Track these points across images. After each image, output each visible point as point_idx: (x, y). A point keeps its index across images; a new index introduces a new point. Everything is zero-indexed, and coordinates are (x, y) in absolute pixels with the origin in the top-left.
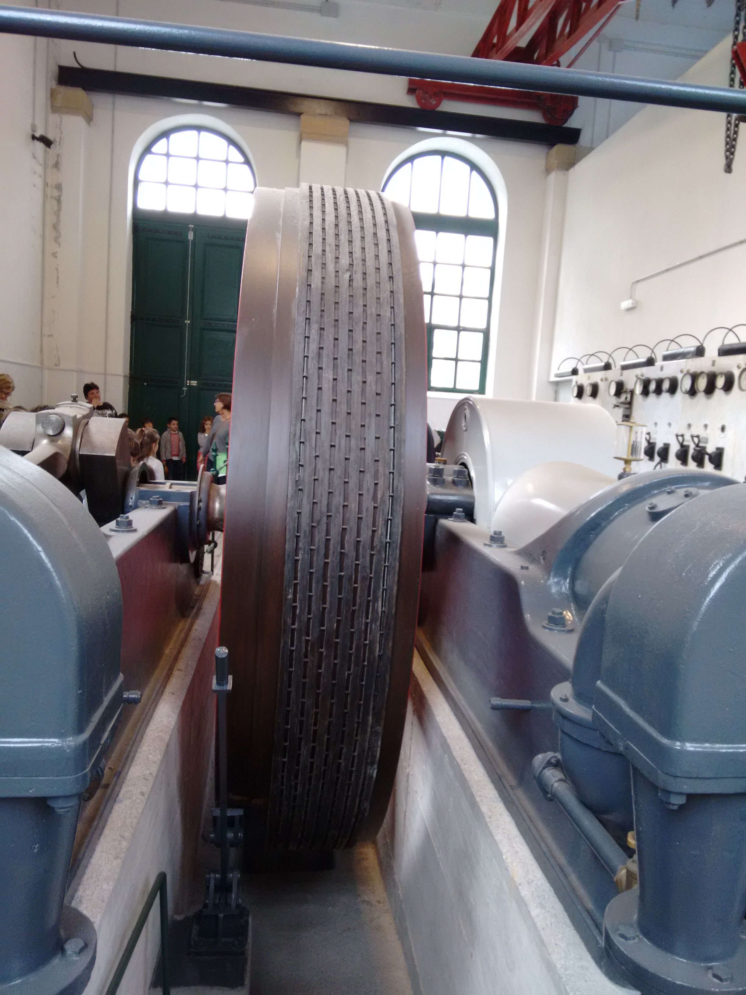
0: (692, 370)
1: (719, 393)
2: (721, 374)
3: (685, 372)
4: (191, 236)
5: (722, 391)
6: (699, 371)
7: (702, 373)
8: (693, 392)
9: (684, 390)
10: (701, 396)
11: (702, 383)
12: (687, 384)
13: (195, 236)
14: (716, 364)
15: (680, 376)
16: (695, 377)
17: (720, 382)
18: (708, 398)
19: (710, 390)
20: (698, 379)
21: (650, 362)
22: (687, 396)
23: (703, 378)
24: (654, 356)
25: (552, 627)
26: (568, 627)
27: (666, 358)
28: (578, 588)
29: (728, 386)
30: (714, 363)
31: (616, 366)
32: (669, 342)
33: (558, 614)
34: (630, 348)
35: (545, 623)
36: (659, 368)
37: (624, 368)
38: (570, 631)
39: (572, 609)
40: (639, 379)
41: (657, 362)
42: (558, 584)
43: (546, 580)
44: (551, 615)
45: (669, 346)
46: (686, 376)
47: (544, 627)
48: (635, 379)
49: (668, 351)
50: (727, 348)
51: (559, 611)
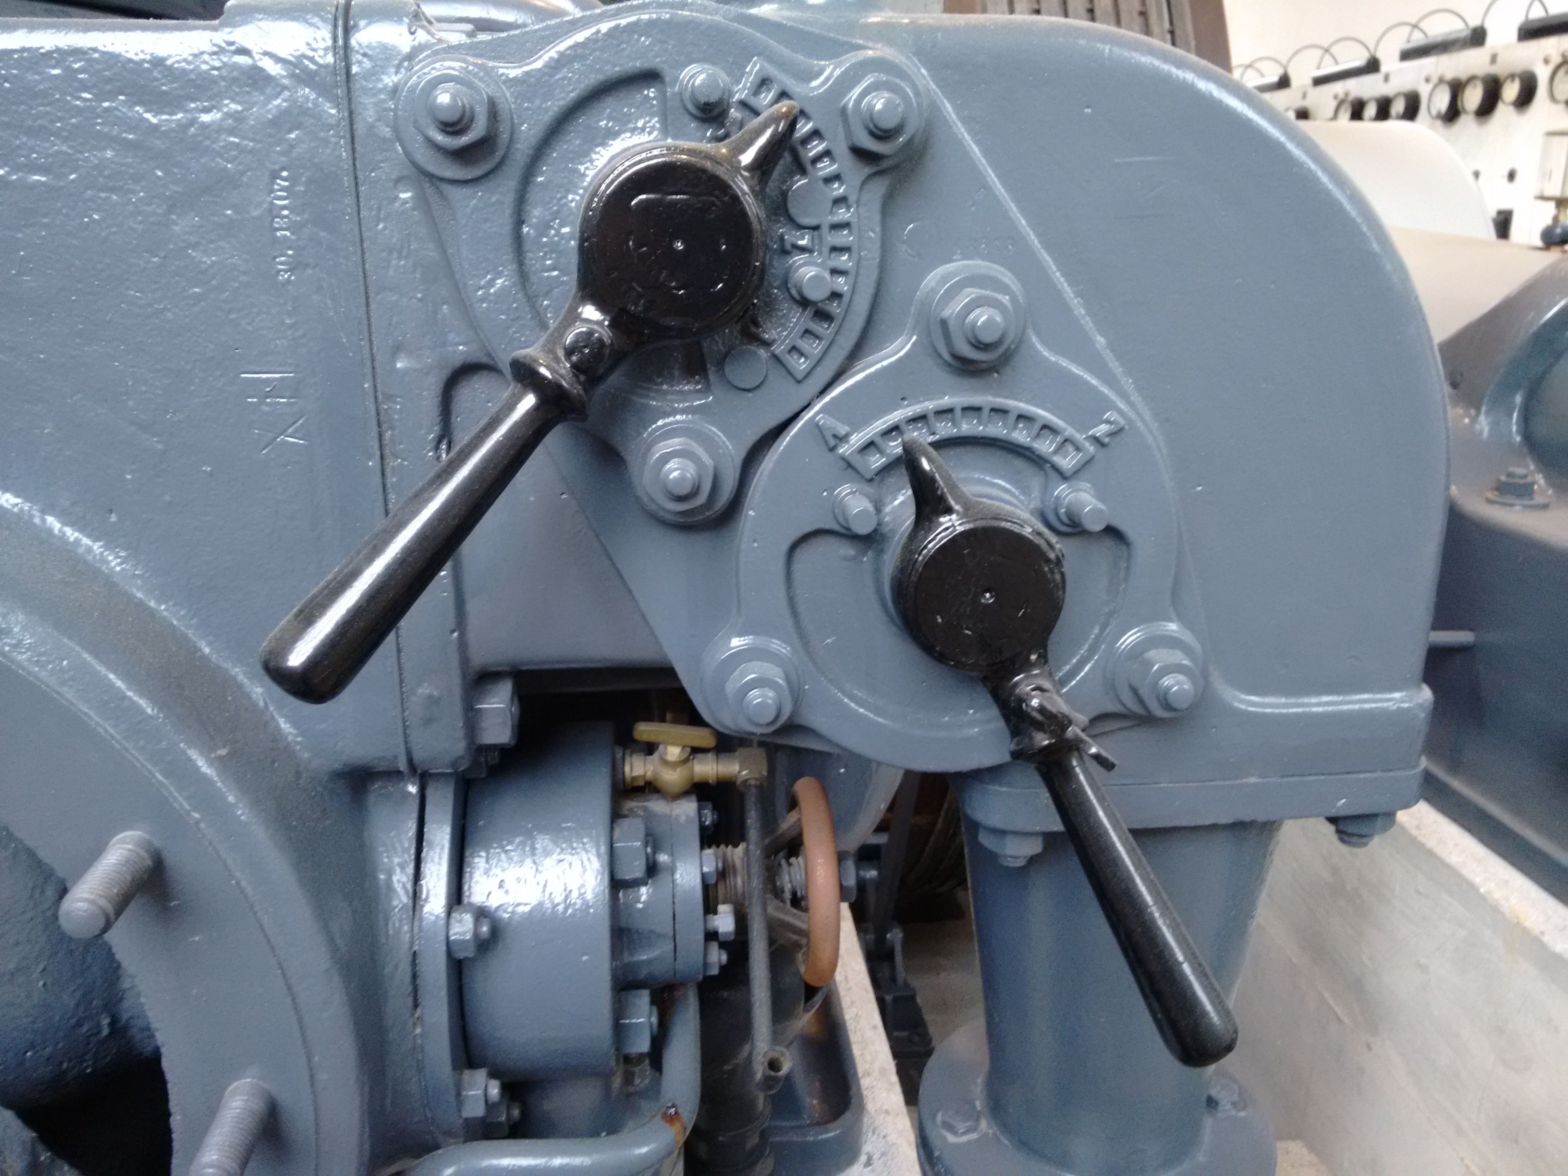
0: (1449, 75)
1: (1504, 111)
2: (1512, 77)
3: (1435, 80)
5: (1511, 109)
6: (1463, 76)
7: (1472, 79)
8: (1452, 114)
9: (1434, 112)
10: (1467, 122)
11: (1473, 97)
12: (1442, 101)
14: (1499, 59)
15: (1424, 91)
16: (1457, 88)
17: (1510, 91)
18: (1481, 123)
19: (1486, 109)
20: (1463, 91)
21: (1372, 66)
22: (1439, 123)
23: (1475, 86)
24: (1379, 55)
25: (1509, 499)
26: (1539, 499)
27: (1407, 55)
28: (1541, 429)
29: (1526, 98)
30: (1494, 59)
31: (1295, 81)
32: (1407, 29)
33: (1525, 476)
34: (1326, 45)
35: (1490, 495)
36: (1387, 78)
37: (1319, 81)
38: (1545, 507)
39: (1532, 467)
40: (1341, 104)
41: (1384, 68)
42: (1494, 425)
43: (1474, 420)
44: (1503, 478)
45: (1410, 35)
46: (1435, 86)
47: (1489, 501)
48: (1333, 104)
49: (1409, 41)
50: (1537, 25)
51: (1520, 471)
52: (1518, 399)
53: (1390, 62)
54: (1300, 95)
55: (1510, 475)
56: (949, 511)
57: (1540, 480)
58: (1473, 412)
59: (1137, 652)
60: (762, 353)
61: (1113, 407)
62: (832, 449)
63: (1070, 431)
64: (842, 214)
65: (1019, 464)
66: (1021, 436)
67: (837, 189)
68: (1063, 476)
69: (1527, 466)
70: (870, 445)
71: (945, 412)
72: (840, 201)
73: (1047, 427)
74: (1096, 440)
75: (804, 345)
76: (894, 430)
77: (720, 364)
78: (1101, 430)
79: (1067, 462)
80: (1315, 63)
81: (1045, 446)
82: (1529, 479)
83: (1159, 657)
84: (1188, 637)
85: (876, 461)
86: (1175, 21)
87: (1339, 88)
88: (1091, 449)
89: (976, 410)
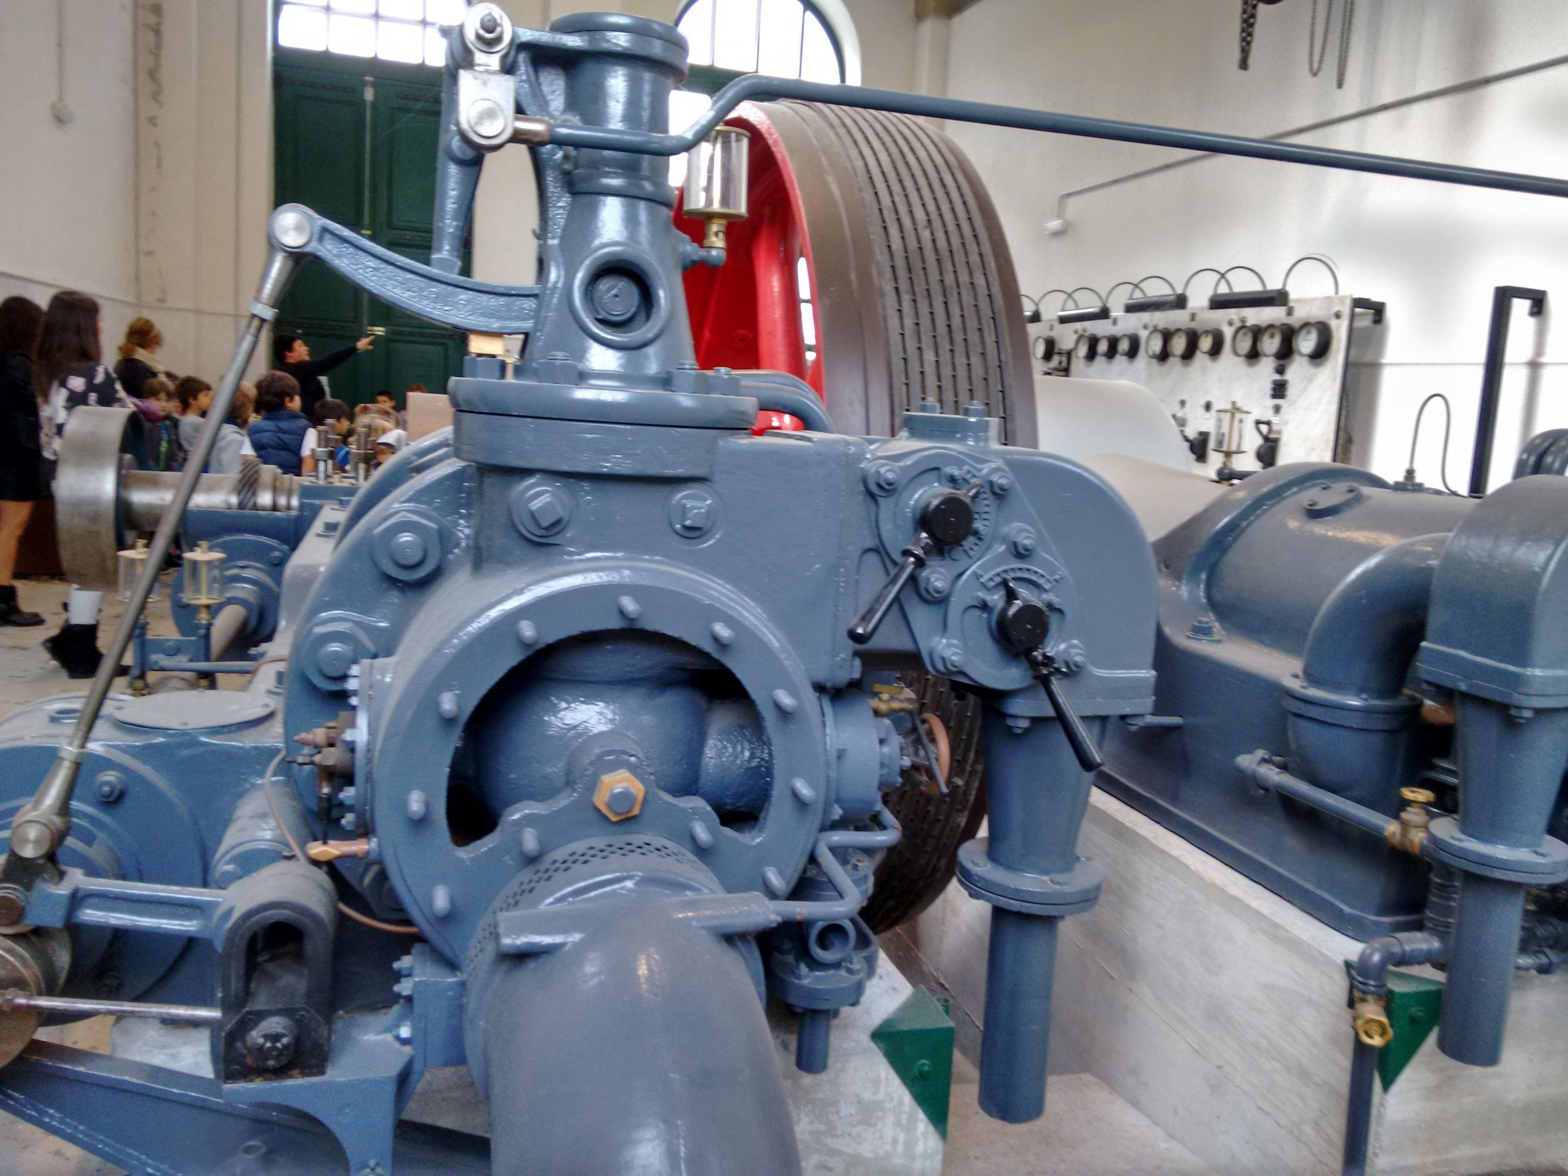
0: (1161, 326)
1: (1200, 358)
2: (1207, 332)
3: (1151, 329)
4: (369, 95)
5: (1207, 356)
6: (1172, 328)
7: (1178, 331)
8: (1164, 356)
9: (1151, 353)
10: (1174, 362)
11: (1179, 345)
12: (1156, 345)
13: (376, 94)
14: (1198, 317)
15: (1143, 334)
16: (1167, 336)
17: (1206, 343)
18: (1186, 365)
19: (1189, 355)
20: (1172, 338)
21: (1104, 314)
22: (1154, 361)
23: (1180, 337)
24: (1109, 305)
25: (1200, 636)
26: (1216, 637)
27: (1131, 308)
28: (1217, 596)
29: (1216, 351)
30: (1193, 317)
31: (1045, 316)
32: (1131, 287)
33: (1206, 623)
34: (1069, 292)
35: (1189, 634)
36: (1115, 322)
37: (1064, 320)
38: (1219, 641)
39: (1213, 618)
40: (1081, 337)
41: (1113, 314)
42: (1190, 592)
43: (1178, 588)
44: (1196, 624)
45: (1133, 292)
46: (1152, 332)
47: (1189, 637)
48: (1074, 337)
49: (1131, 298)
50: (1222, 298)
51: (1206, 620)
52: (1204, 576)
53: (1117, 312)
54: (1048, 327)
55: (1200, 622)
56: (1017, 599)
57: (1217, 625)
58: (1177, 583)
59: (1066, 650)
60: (960, 548)
61: (1059, 570)
62: (978, 579)
63: (1048, 577)
64: (987, 509)
65: (1032, 587)
66: (1034, 578)
67: (987, 502)
68: (1046, 591)
69: (1209, 618)
70: (991, 579)
71: (1013, 570)
72: (987, 506)
73: (1043, 576)
74: (1056, 581)
75: (975, 548)
76: (998, 574)
77: (950, 551)
78: (1057, 577)
79: (1047, 586)
80: (1060, 306)
81: (1041, 581)
82: (1211, 625)
83: (1074, 651)
84: (1081, 645)
85: (992, 584)
86: (1000, 336)
87: (1078, 326)
88: (1054, 582)
89: (1020, 569)
